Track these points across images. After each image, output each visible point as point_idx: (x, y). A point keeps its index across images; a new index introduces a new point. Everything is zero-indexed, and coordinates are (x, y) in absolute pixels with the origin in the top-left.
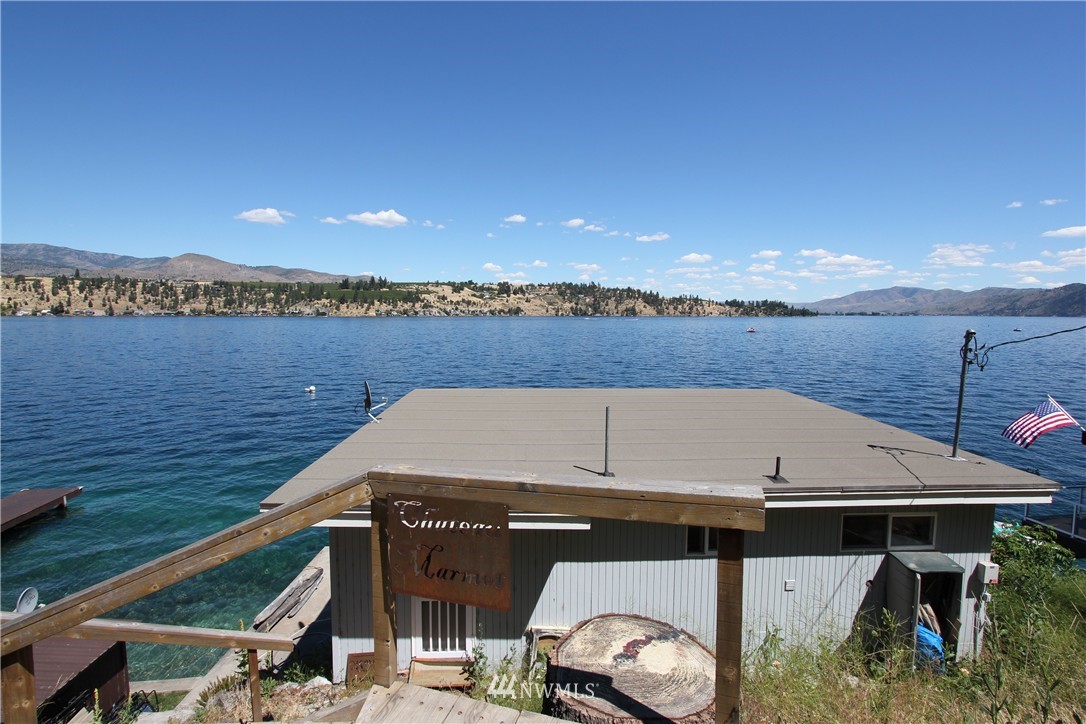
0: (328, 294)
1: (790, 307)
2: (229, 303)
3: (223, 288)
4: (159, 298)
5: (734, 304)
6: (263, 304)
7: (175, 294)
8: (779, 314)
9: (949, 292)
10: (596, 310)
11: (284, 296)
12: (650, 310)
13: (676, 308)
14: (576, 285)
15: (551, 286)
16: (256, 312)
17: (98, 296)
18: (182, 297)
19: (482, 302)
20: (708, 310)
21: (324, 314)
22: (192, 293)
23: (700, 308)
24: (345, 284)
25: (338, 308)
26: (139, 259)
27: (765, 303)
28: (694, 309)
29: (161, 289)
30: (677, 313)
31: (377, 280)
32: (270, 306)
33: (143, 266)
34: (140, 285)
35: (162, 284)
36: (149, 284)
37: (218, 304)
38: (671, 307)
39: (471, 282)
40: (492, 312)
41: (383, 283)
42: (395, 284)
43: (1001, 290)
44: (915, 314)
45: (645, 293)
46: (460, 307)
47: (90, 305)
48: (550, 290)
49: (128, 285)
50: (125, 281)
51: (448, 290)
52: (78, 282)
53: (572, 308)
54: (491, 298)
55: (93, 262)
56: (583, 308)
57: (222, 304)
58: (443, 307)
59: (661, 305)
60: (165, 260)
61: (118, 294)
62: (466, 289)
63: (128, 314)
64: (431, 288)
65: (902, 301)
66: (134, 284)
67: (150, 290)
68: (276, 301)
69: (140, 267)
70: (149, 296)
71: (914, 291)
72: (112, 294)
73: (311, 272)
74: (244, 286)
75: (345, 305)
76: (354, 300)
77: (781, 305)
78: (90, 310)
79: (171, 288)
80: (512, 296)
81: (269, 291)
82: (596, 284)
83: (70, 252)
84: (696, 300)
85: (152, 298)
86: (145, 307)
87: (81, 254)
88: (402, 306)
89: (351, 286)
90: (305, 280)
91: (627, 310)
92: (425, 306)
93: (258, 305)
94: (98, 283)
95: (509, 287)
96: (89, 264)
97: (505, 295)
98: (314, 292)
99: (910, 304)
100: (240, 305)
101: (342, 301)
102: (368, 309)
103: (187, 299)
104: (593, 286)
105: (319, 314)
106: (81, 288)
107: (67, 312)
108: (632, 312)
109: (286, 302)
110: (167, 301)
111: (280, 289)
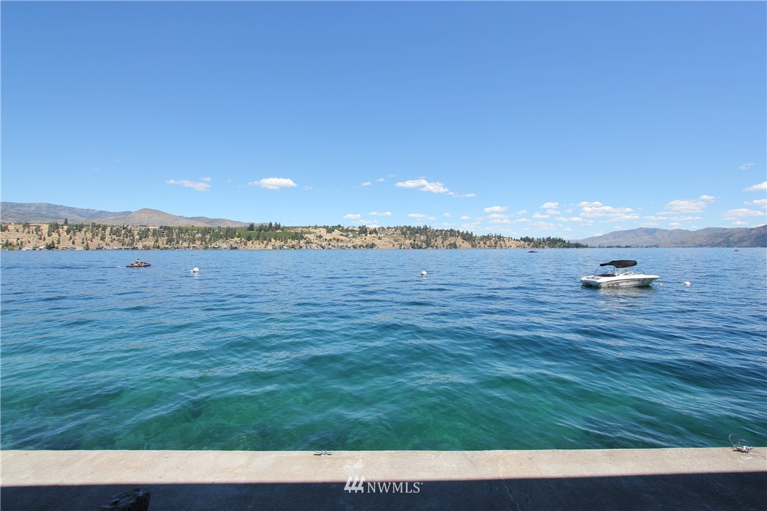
0: (239, 234)
1: (567, 242)
2: (169, 241)
3: (166, 230)
4: (122, 238)
5: (526, 240)
6: (194, 241)
7: (133, 235)
8: (560, 247)
9: (680, 231)
10: (428, 245)
11: (208, 236)
12: (467, 244)
13: (485, 243)
14: (414, 228)
15: (396, 229)
16: (188, 247)
17: (79, 237)
18: (137, 237)
19: (348, 239)
20: (508, 244)
21: (236, 248)
22: (144, 234)
23: (502, 243)
24: (251, 227)
25: (246, 244)
26: (111, 213)
27: (549, 239)
28: (499, 243)
29: (123, 232)
30: (486, 246)
31: (273, 224)
32: (198, 243)
33: (114, 217)
34: (109, 229)
35: (124, 228)
36: (115, 228)
37: (162, 241)
38: (482, 242)
39: (339, 226)
40: (354, 247)
41: (278, 227)
42: (286, 228)
43: (717, 229)
44: (656, 246)
45: (463, 232)
46: (331, 243)
47: (73, 243)
48: (395, 231)
49: (100, 229)
50: (99, 226)
51: (323, 232)
52: (66, 227)
53: (411, 244)
54: (354, 237)
55: (80, 215)
56: (419, 243)
57: (165, 242)
58: (319, 243)
59: (474, 241)
60: (129, 213)
61: (93, 234)
62: (336, 230)
63: (100, 248)
64: (311, 230)
65: (646, 238)
66: (104, 228)
67: (115, 232)
68: (203, 239)
69: (111, 218)
70: (114, 237)
71: (654, 230)
72: (89, 235)
73: (229, 221)
74: (181, 229)
75: (251, 242)
76: (258, 238)
77: (560, 240)
78: (73, 246)
79: (130, 231)
80: (369, 235)
81: (198, 233)
82: (428, 227)
83: (64, 208)
84: (500, 237)
85: (116, 238)
86: (111, 244)
87: (71, 210)
88: (291, 242)
89: (255, 229)
90: (224, 226)
91: (450, 245)
92: (307, 243)
93: (190, 242)
94: (79, 228)
95: (366, 229)
96: (77, 216)
97: (364, 235)
98: (230, 233)
99: (652, 240)
100: (178, 243)
101: (249, 239)
102: (267, 244)
103: (141, 239)
104: (426, 228)
105: (232, 248)
106: (68, 232)
107: (57, 248)
108: (454, 246)
109: (209, 241)
110: (127, 240)
111: (206, 231)
